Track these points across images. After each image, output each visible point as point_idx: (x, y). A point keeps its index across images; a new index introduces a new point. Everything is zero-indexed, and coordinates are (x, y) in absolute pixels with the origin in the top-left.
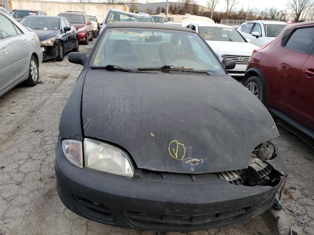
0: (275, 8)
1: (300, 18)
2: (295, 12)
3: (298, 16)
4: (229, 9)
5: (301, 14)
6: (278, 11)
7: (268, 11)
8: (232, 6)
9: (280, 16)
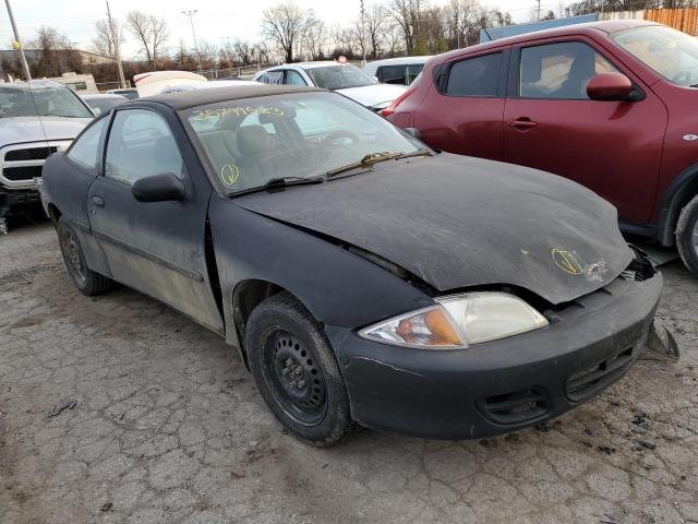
0: (243, 41)
1: (294, 56)
2: (280, 45)
3: (289, 51)
4: (152, 52)
5: (293, 45)
6: (250, 47)
7: (233, 49)
8: (155, 46)
9: (257, 55)
